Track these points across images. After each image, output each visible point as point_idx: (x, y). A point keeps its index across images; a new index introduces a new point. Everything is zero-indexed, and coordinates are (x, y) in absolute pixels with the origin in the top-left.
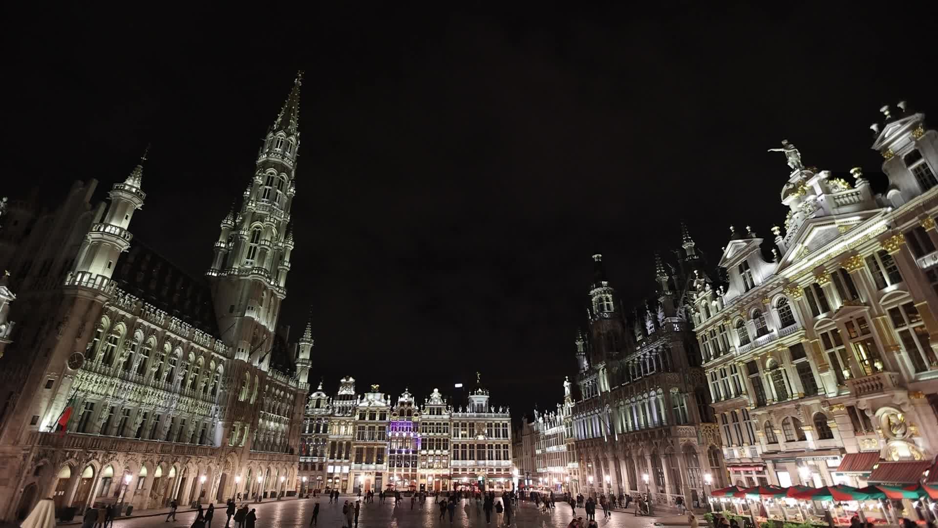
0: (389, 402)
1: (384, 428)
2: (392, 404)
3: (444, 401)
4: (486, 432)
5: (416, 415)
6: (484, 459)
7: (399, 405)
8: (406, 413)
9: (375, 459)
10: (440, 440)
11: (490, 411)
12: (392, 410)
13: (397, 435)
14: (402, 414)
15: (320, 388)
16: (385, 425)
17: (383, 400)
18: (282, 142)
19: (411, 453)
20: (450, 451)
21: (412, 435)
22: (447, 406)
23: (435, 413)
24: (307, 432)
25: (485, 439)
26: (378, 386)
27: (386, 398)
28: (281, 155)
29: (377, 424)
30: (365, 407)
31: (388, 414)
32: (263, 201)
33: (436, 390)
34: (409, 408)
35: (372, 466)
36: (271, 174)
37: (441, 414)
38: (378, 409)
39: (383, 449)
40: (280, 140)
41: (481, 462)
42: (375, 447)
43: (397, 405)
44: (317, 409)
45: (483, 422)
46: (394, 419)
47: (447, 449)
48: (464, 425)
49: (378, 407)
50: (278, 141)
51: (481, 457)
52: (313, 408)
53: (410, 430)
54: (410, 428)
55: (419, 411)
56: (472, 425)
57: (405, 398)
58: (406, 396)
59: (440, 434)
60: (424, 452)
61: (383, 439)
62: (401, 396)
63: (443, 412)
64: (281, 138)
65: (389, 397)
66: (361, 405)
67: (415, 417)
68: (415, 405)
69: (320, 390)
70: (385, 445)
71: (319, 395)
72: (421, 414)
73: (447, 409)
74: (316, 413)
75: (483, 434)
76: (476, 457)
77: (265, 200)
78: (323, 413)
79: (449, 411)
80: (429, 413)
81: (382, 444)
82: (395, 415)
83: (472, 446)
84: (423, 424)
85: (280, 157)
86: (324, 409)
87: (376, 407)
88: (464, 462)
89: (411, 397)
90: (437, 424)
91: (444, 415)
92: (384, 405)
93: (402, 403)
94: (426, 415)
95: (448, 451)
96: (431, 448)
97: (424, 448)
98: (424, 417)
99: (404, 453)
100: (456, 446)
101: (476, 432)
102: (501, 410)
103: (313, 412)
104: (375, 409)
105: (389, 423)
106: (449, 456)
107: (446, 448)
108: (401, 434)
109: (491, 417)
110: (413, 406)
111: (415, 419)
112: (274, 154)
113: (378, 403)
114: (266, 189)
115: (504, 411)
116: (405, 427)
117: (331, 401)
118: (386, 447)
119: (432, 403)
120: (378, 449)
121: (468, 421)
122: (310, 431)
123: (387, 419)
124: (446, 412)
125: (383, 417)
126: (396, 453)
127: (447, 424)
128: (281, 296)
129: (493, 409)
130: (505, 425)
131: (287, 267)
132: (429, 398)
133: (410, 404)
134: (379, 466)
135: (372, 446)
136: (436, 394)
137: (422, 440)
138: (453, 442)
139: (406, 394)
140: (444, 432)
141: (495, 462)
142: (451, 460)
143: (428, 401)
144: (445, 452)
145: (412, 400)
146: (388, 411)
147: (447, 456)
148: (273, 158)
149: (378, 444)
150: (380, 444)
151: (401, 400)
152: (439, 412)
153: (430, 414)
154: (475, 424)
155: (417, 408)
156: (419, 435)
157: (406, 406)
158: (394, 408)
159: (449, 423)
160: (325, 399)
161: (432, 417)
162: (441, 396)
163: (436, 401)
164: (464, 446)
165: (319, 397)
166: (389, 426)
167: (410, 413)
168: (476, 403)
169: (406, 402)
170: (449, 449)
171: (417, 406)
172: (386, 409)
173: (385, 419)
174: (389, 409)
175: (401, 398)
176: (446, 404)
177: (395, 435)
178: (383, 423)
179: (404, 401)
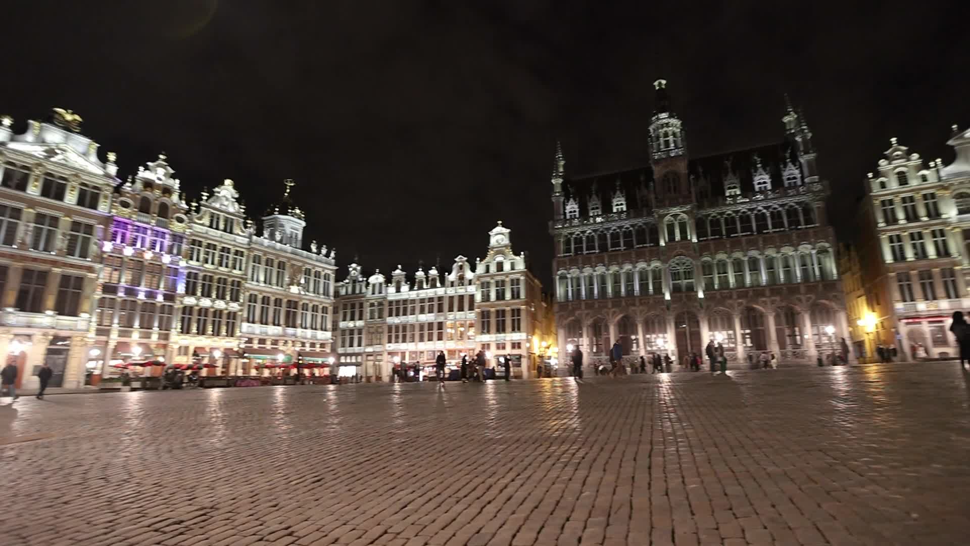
0: (113, 169)
1: (89, 229)
2: (120, 178)
3: (240, 208)
4: (303, 281)
5: (180, 220)
6: (294, 326)
7: (138, 185)
8: (154, 208)
9: (51, 301)
10: (225, 281)
11: (310, 250)
12: (118, 190)
13: (127, 252)
14: (144, 207)
16: (91, 222)
17: (94, 158)
19: (160, 298)
20: (242, 304)
21: (166, 259)
22: (245, 219)
23: (222, 226)
25: (300, 294)
26: (76, 116)
27: (103, 157)
29: (68, 212)
30: (31, 156)
31: (106, 197)
33: (228, 182)
34: (165, 199)
35: (47, 319)
37: (231, 233)
38: (75, 176)
39: (80, 280)
41: (290, 331)
42: (57, 270)
43: (133, 182)
45: (300, 264)
46: (122, 213)
48: (269, 263)
49: (78, 173)
51: (291, 321)
53: (162, 249)
54: (162, 243)
55: (187, 212)
56: (281, 265)
57: (157, 174)
59: (226, 270)
60: (190, 301)
61: (84, 255)
62: (147, 168)
63: (237, 230)
65: (112, 157)
66: (12, 145)
67: (176, 223)
68: (180, 197)
70: (89, 269)
72: (191, 221)
73: (246, 225)
75: (299, 284)
76: (282, 321)
79: (248, 230)
80: (208, 223)
81: (79, 267)
82: (125, 205)
83: (278, 302)
84: (194, 242)
87: (69, 168)
88: (264, 328)
89: (173, 177)
90: (223, 249)
91: (238, 235)
92: (95, 170)
93: (148, 184)
94: (200, 227)
95: (240, 305)
96: (207, 294)
97: (190, 291)
98: (198, 228)
99: (141, 296)
100: (253, 299)
101: (287, 279)
102: (324, 251)
104: (66, 173)
105: (108, 220)
106: (240, 313)
107: (235, 299)
108: (136, 254)
109: (311, 259)
110: (175, 198)
111: (177, 227)
113: (77, 161)
115: (327, 255)
116: (149, 238)
118: (90, 275)
119: (217, 205)
120: (65, 279)
121: (278, 256)
123: (103, 208)
124: (243, 232)
125: (88, 198)
126: (121, 294)
127: (242, 254)
129: (314, 247)
130: (327, 277)
132: (211, 194)
133: (167, 191)
134: (66, 320)
135: (43, 267)
136: (227, 190)
137: (189, 275)
138: (248, 289)
139: (160, 166)
140: (234, 267)
141: (309, 333)
142: (242, 321)
143: (209, 197)
144: (234, 306)
145: (176, 184)
146: (108, 192)
147: (236, 313)
149: (65, 265)
150: (72, 266)
151: (144, 174)
152: (229, 229)
153: (211, 227)
154: (288, 265)
155: (184, 205)
156: (183, 263)
157: (157, 192)
158: (127, 187)
159: (245, 254)
161: (212, 232)
162: (237, 196)
163: (226, 203)
164: (266, 300)
166: (105, 226)
167: (164, 212)
168: (288, 230)
169: (159, 185)
170: (241, 301)
171: (184, 202)
172: (100, 182)
173: (94, 206)
174: (108, 185)
175: (147, 172)
176: (244, 216)
177: (121, 252)
178: (86, 216)
179: (154, 181)
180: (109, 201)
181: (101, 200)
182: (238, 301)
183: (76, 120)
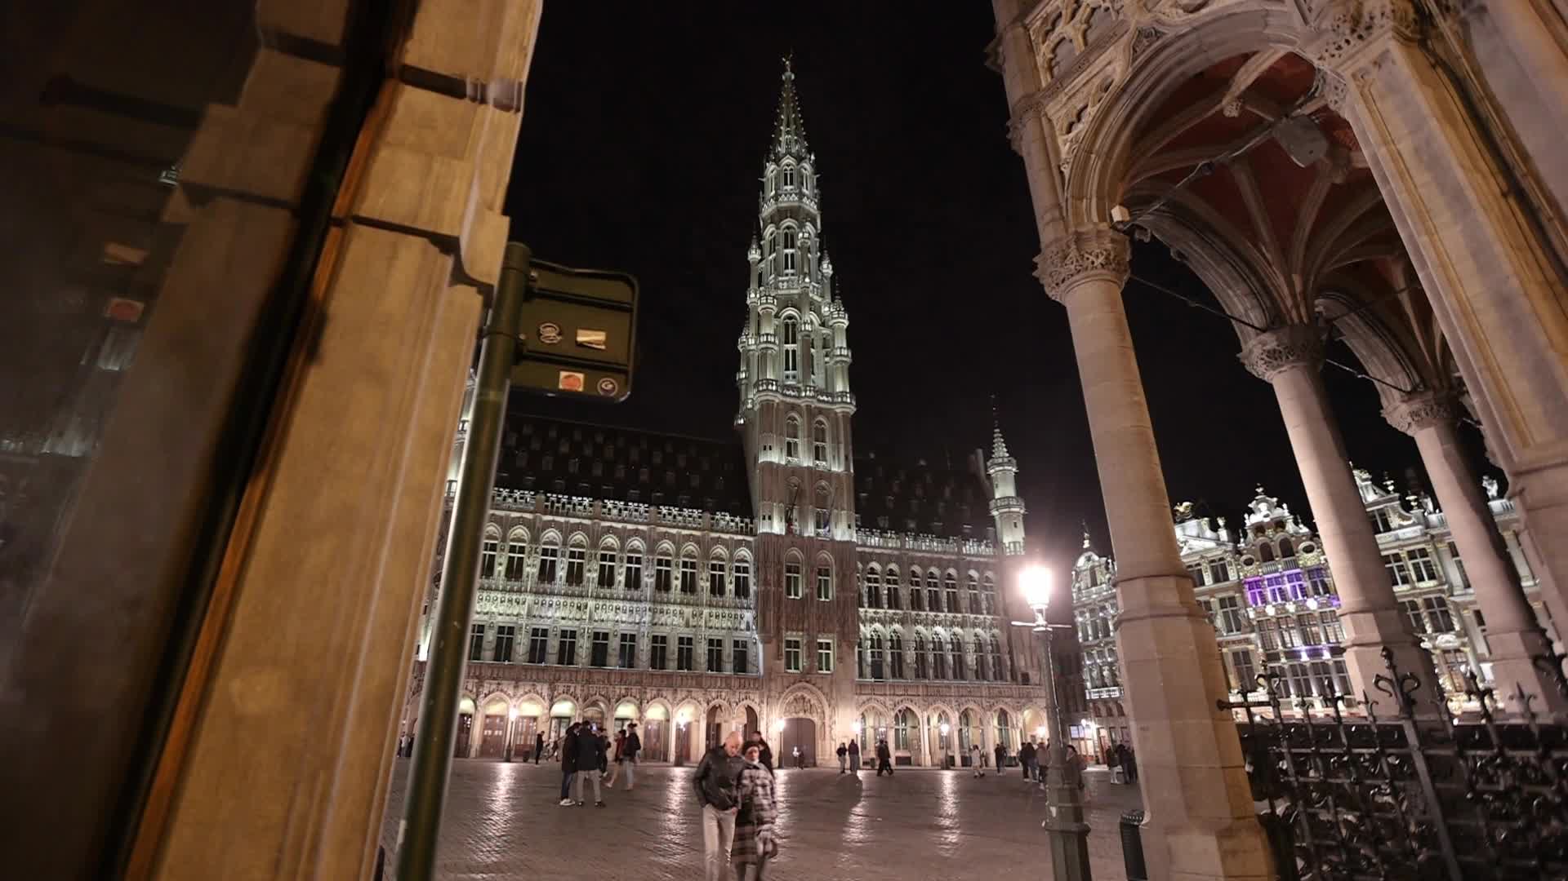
0: (1223, 534)
1: (1232, 601)
2: (1235, 540)
3: (1385, 489)
5: (1309, 550)
7: (1250, 535)
8: (1277, 551)
9: (1232, 680)
12: (1237, 551)
13: (1270, 611)
14: (1267, 555)
15: (1087, 544)
16: (1231, 593)
17: (1209, 533)
18: (791, 174)
19: (1327, 655)
20: (1465, 632)
21: (1312, 604)
22: (1402, 499)
24: (1090, 638)
26: (1186, 504)
27: (1214, 527)
28: (796, 194)
29: (1213, 592)
31: (1231, 564)
32: (787, 275)
34: (1282, 535)
36: (788, 228)
37: (1387, 530)
38: (1202, 557)
39: (1245, 655)
40: (789, 172)
42: (1227, 650)
43: (1245, 536)
44: (1094, 589)
46: (1251, 572)
47: (1450, 628)
49: (1202, 554)
50: (786, 175)
52: (1088, 588)
53: (1305, 594)
54: (1301, 587)
57: (1262, 512)
58: (1263, 506)
59: (1406, 587)
61: (1240, 628)
62: (1251, 512)
63: (1395, 521)
64: (789, 168)
65: (1221, 522)
67: (1306, 555)
68: (1296, 523)
69: (1087, 550)
70: (1248, 641)
71: (1089, 559)
73: (1407, 507)
74: (1094, 596)
77: (790, 271)
78: (1105, 593)
79: (1416, 511)
81: (1240, 642)
82: (1249, 562)
85: (796, 198)
86: (1104, 586)
87: (1196, 553)
89: (1279, 505)
91: (1401, 527)
92: (1212, 544)
93: (1260, 529)
95: (1458, 635)
99: (1305, 658)
103: (1089, 597)
104: (1196, 559)
105: (1240, 585)
106: (1467, 649)
107: (1444, 626)
108: (1281, 609)
110: (1290, 527)
111: (1309, 560)
112: (786, 195)
113: (1198, 545)
114: (786, 255)
116: (1288, 586)
117: (1110, 566)
118: (1251, 647)
120: (1236, 656)
122: (1096, 637)
123: (1233, 576)
124: (1404, 518)
125: (1220, 574)
126: (1283, 660)
127: (1423, 553)
128: (847, 406)
131: (847, 356)
133: (1280, 524)
138: (1465, 606)
139: (1259, 502)
140: (1421, 579)
142: (1475, 660)
144: (1449, 640)
145: (1284, 512)
146: (1229, 558)
147: (1457, 651)
148: (785, 202)
149: (1230, 643)
150: (1234, 642)
151: (1251, 520)
152: (1382, 525)
155: (1304, 530)
157: (1269, 532)
158: (1242, 545)
159: (1429, 549)
160: (1100, 566)
165: (1090, 564)
166: (1242, 592)
167: (1288, 549)
169: (1268, 523)
170: (1457, 628)
171: (1301, 526)
172: (1219, 553)
173: (1226, 579)
174: (1226, 552)
175: (1252, 516)
176: (1397, 495)
177: (1265, 614)
178: (1226, 590)
179: (1262, 522)
180: (1234, 567)
181: (1228, 568)
182: (1453, 629)
183: (1187, 507)
